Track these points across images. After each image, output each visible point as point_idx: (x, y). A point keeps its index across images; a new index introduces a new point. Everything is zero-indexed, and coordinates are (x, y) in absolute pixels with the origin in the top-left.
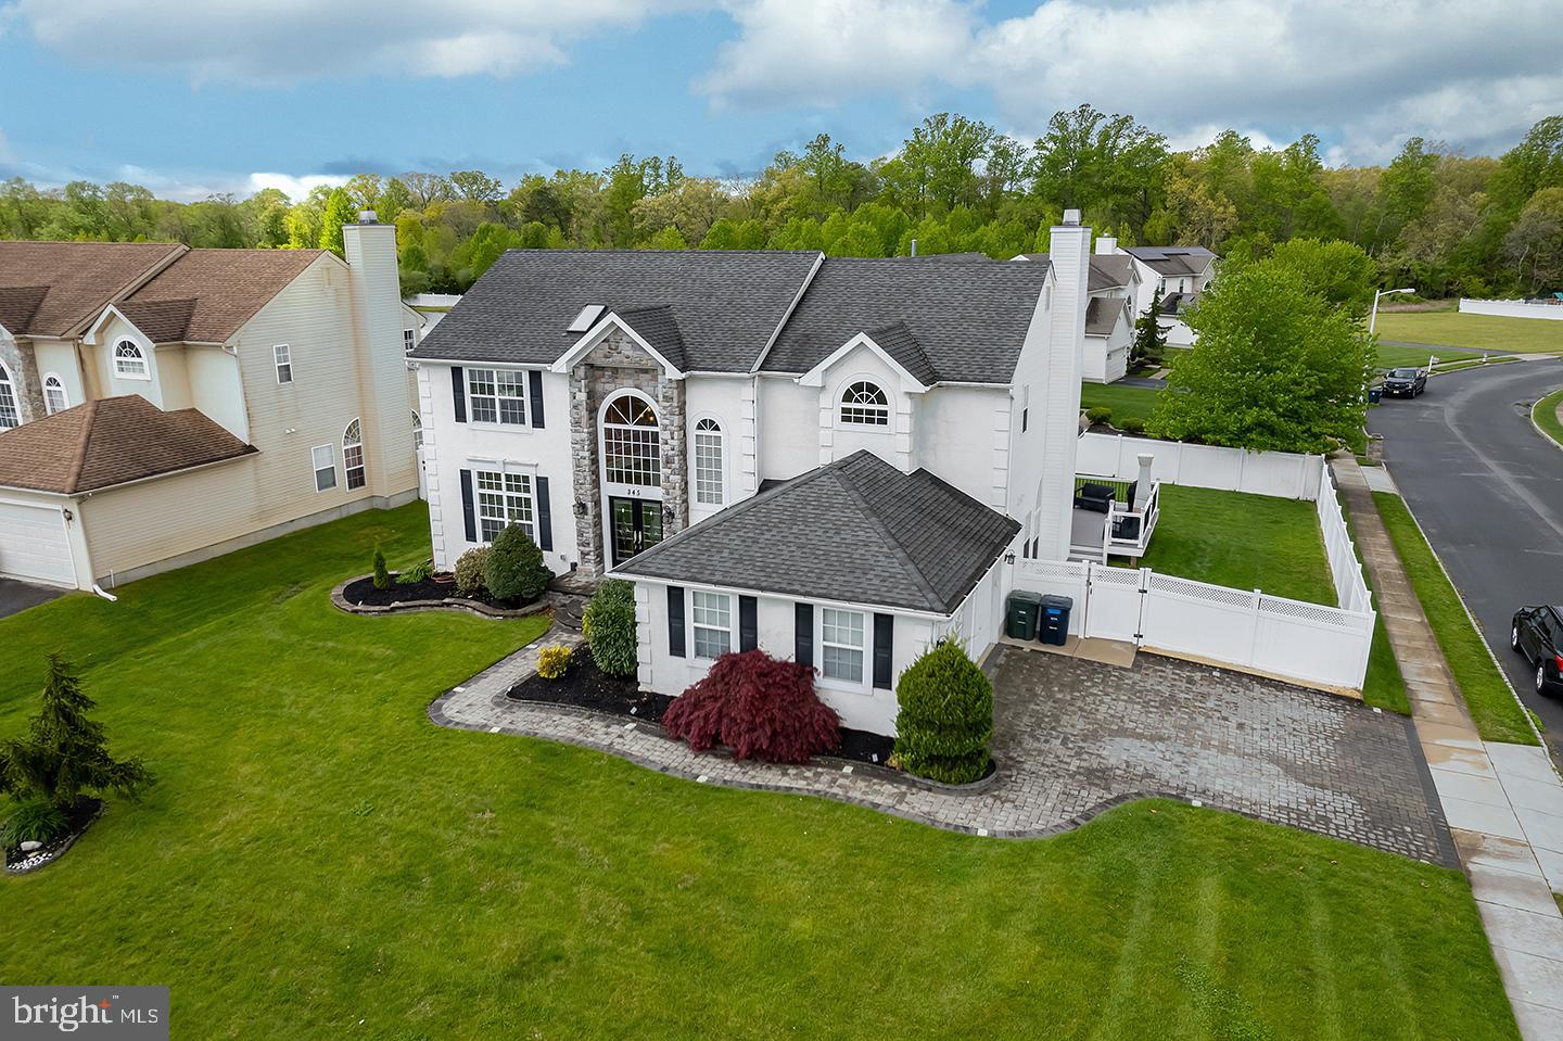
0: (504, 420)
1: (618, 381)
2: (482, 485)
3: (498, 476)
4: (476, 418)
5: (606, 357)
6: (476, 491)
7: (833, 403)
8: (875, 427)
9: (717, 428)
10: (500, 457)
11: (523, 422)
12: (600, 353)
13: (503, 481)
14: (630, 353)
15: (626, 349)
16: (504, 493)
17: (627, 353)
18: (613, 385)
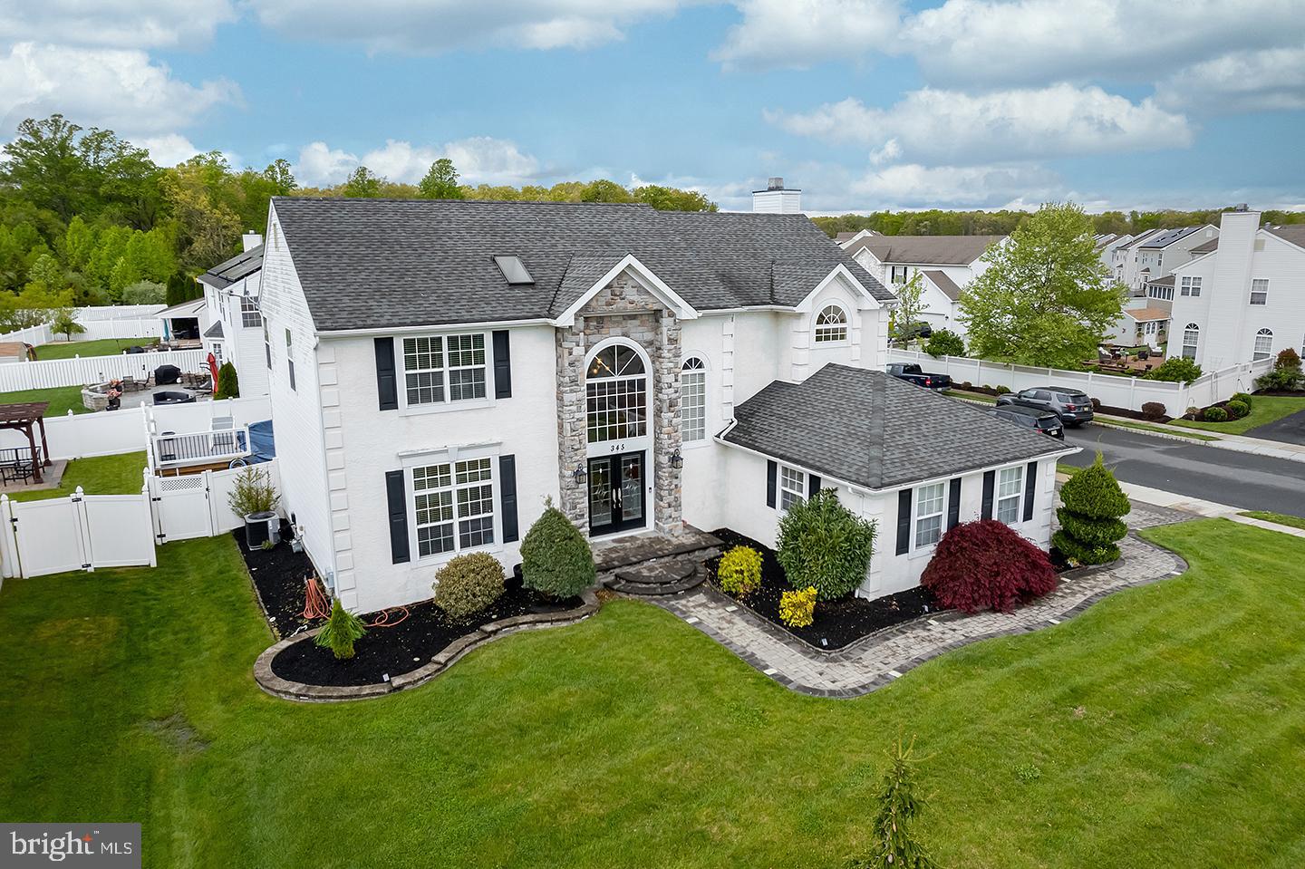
1: (604, 331)
2: (419, 486)
3: (446, 468)
4: (412, 399)
6: (411, 495)
7: (809, 326)
9: (701, 365)
10: (452, 443)
12: (602, 301)
13: (453, 474)
16: (454, 488)
17: (632, 298)
18: (598, 337)
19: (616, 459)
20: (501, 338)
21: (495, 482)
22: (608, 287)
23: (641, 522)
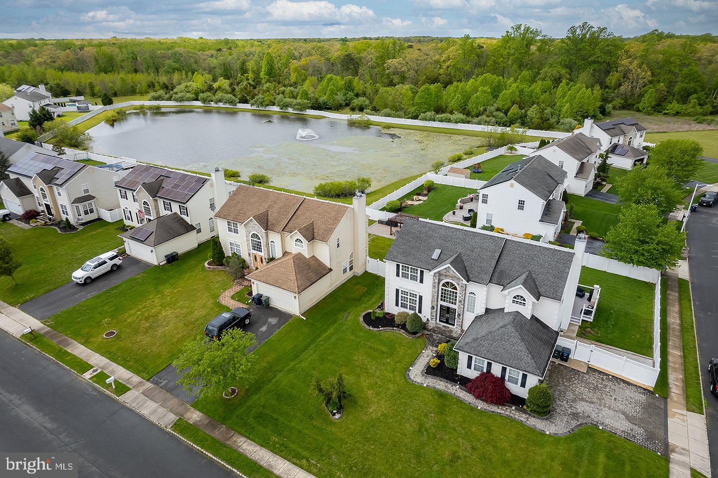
0: (411, 279)
1: (447, 278)
2: (402, 294)
3: (407, 293)
4: (402, 276)
5: (445, 273)
6: (400, 295)
7: (510, 298)
8: (522, 306)
9: (475, 295)
10: (409, 288)
11: (417, 281)
13: (409, 294)
16: (409, 297)
17: (451, 273)
18: (444, 278)
19: (448, 308)
20: (422, 272)
21: (418, 299)
22: (446, 269)
23: (454, 325)
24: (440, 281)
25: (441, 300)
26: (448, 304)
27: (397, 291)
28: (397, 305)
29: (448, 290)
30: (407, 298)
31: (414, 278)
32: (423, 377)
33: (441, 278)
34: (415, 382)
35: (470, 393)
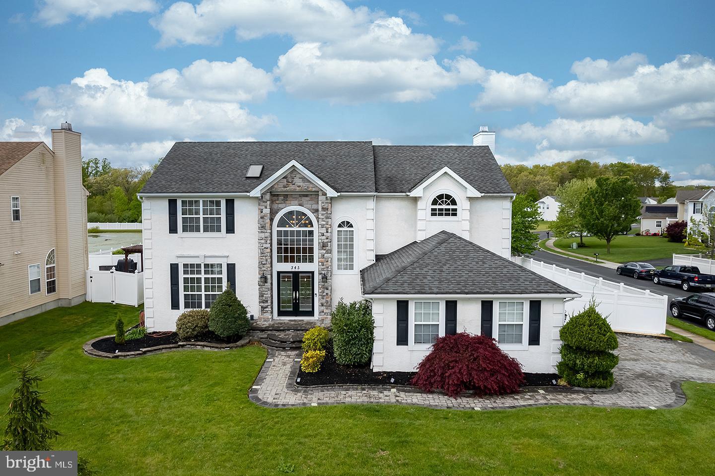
0: (206, 230)
1: (287, 202)
2: (185, 272)
3: (199, 266)
4: (185, 229)
5: (285, 187)
6: (181, 276)
7: (425, 206)
8: (451, 218)
9: (351, 226)
10: (202, 253)
11: (219, 230)
12: (281, 185)
13: (203, 269)
14: (301, 184)
15: (298, 181)
17: (299, 184)
19: (296, 274)
20: (230, 203)
21: (224, 276)
23: (311, 313)
24: (273, 213)
25: (279, 260)
26: (295, 264)
27: (174, 268)
28: (175, 305)
29: (292, 232)
30: (199, 280)
31: (212, 226)
32: (299, 394)
33: (275, 206)
34: (283, 405)
35: (432, 392)
